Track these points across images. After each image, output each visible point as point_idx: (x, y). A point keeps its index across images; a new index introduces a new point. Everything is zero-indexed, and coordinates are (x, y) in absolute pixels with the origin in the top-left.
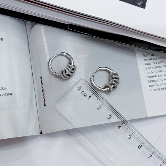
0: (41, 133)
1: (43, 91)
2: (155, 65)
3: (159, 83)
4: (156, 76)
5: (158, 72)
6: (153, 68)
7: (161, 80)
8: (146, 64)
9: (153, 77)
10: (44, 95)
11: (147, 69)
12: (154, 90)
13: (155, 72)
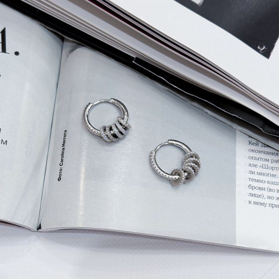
0: (39, 228)
1: (62, 155)
2: (266, 163)
3: (266, 193)
4: (264, 182)
5: (268, 175)
6: (261, 166)
7: (271, 190)
8: (250, 158)
9: (258, 181)
10: (62, 161)
11: (250, 165)
12: (256, 203)
13: (264, 174)
